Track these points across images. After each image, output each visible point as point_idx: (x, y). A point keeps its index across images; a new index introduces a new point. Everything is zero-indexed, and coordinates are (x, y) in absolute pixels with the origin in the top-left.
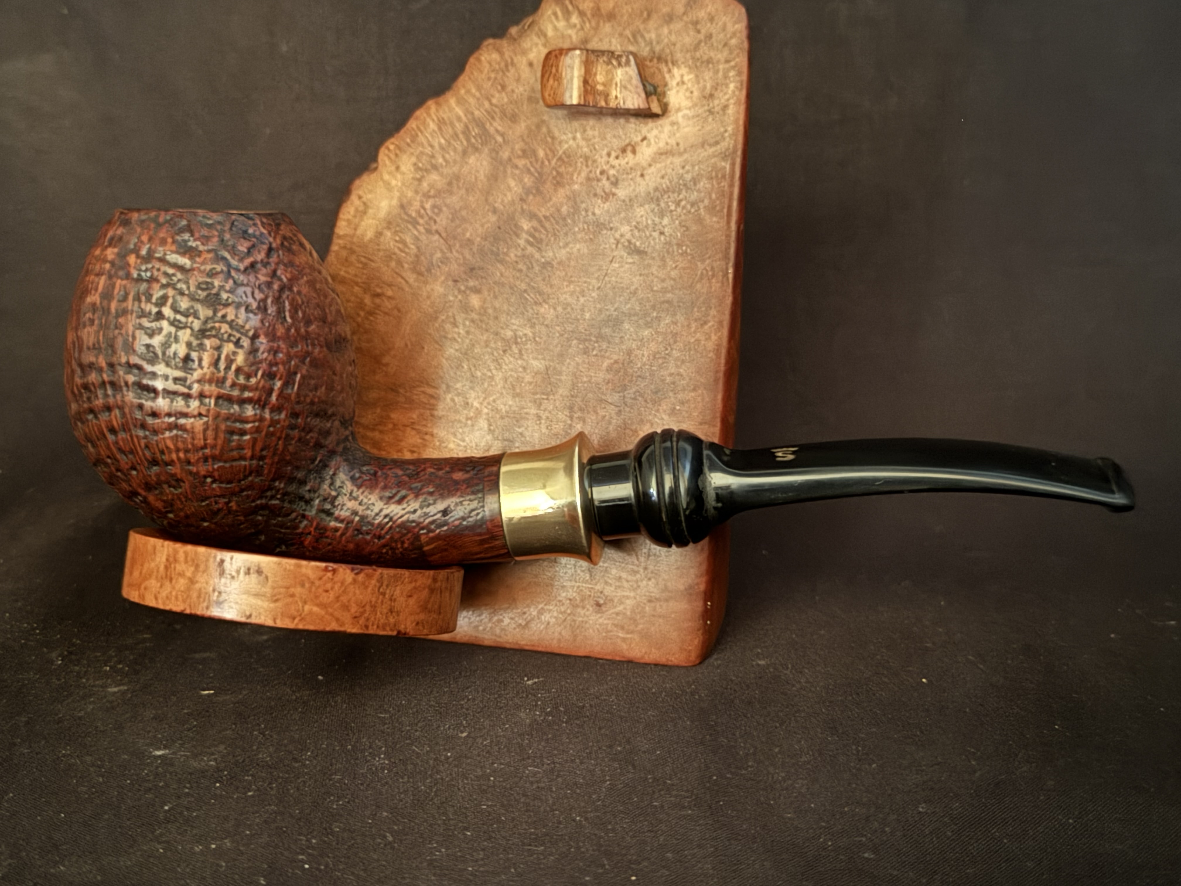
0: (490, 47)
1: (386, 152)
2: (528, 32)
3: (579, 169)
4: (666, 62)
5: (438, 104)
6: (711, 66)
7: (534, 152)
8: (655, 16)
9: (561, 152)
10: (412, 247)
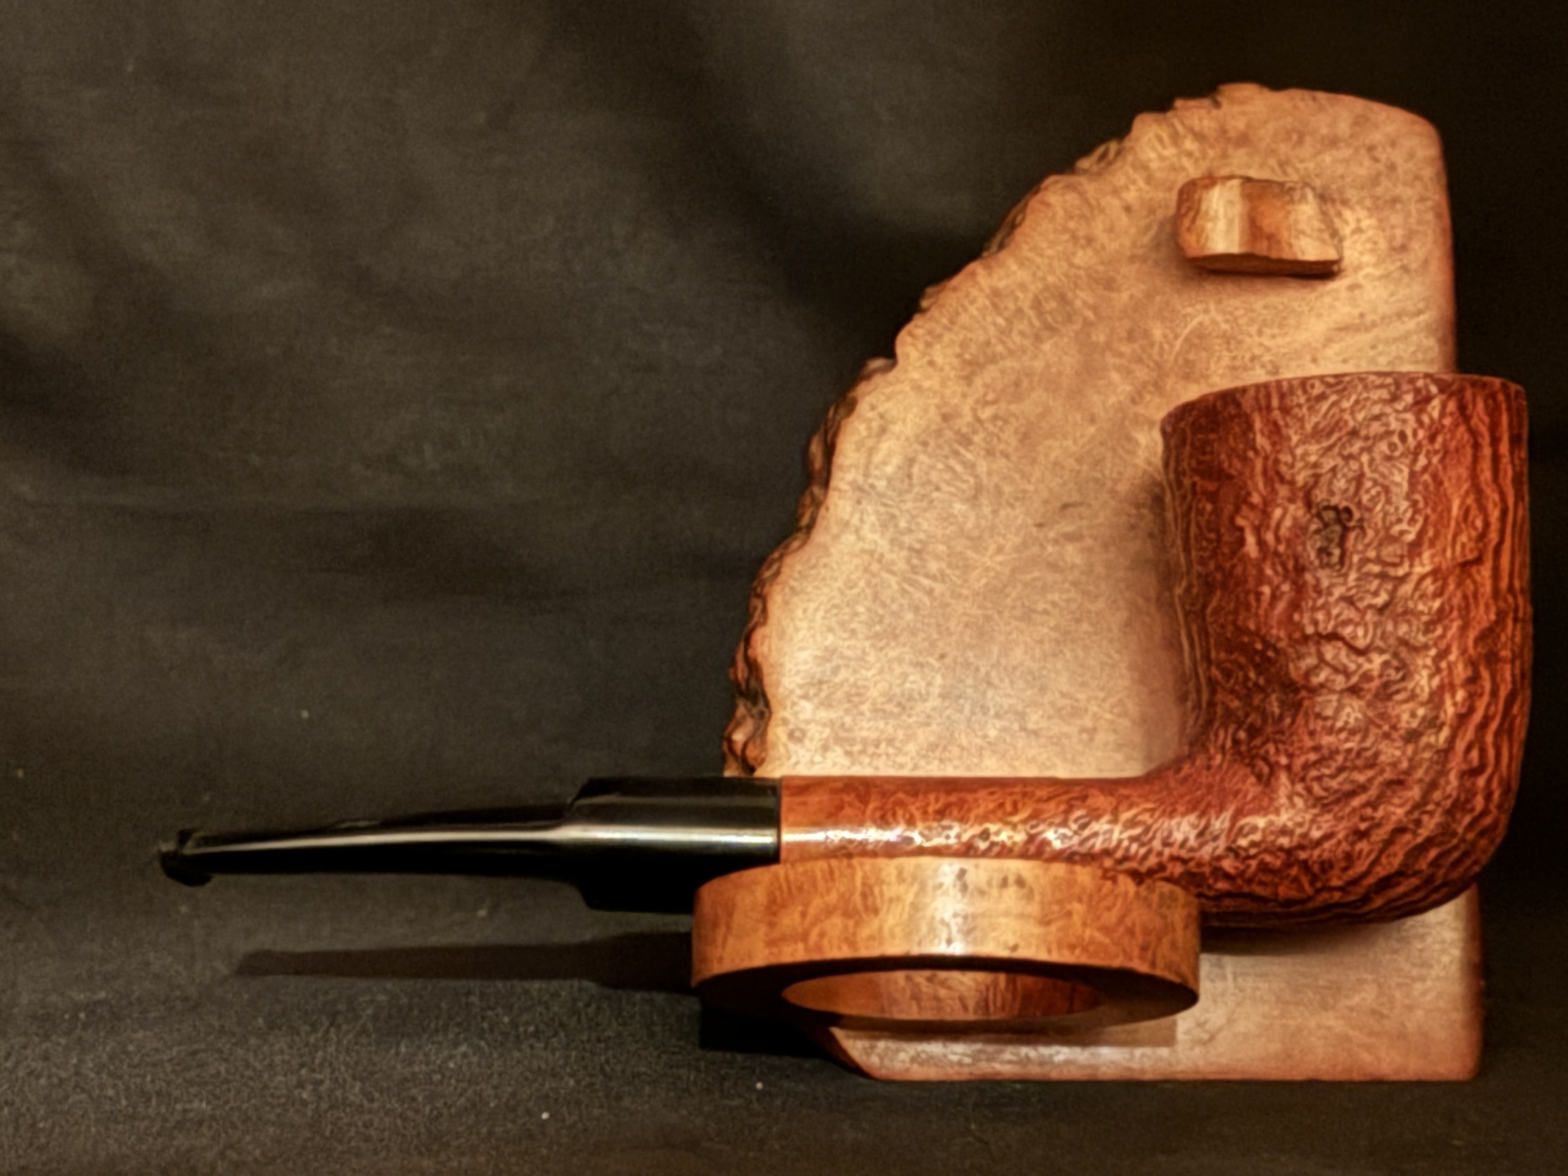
0: (1060, 185)
1: (909, 339)
2: (1119, 164)
3: (1217, 354)
4: (1333, 201)
5: (989, 268)
6: (1399, 206)
7: (1147, 334)
8: (1308, 139)
9: (1186, 331)
10: (966, 477)
